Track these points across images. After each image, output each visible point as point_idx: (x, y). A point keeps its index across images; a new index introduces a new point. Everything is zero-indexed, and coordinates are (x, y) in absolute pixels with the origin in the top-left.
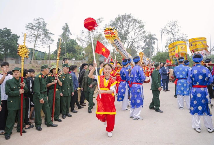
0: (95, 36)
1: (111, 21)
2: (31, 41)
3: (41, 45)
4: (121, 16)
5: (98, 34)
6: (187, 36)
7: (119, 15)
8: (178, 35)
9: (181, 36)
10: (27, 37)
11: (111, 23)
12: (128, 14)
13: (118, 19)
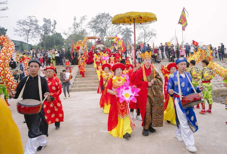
0: (80, 31)
1: (93, 18)
2: (21, 35)
3: (31, 39)
4: (101, 14)
5: (82, 30)
6: (155, 30)
7: (99, 13)
8: (148, 30)
9: (151, 31)
10: (18, 31)
11: (93, 20)
12: (107, 13)
13: (98, 17)
